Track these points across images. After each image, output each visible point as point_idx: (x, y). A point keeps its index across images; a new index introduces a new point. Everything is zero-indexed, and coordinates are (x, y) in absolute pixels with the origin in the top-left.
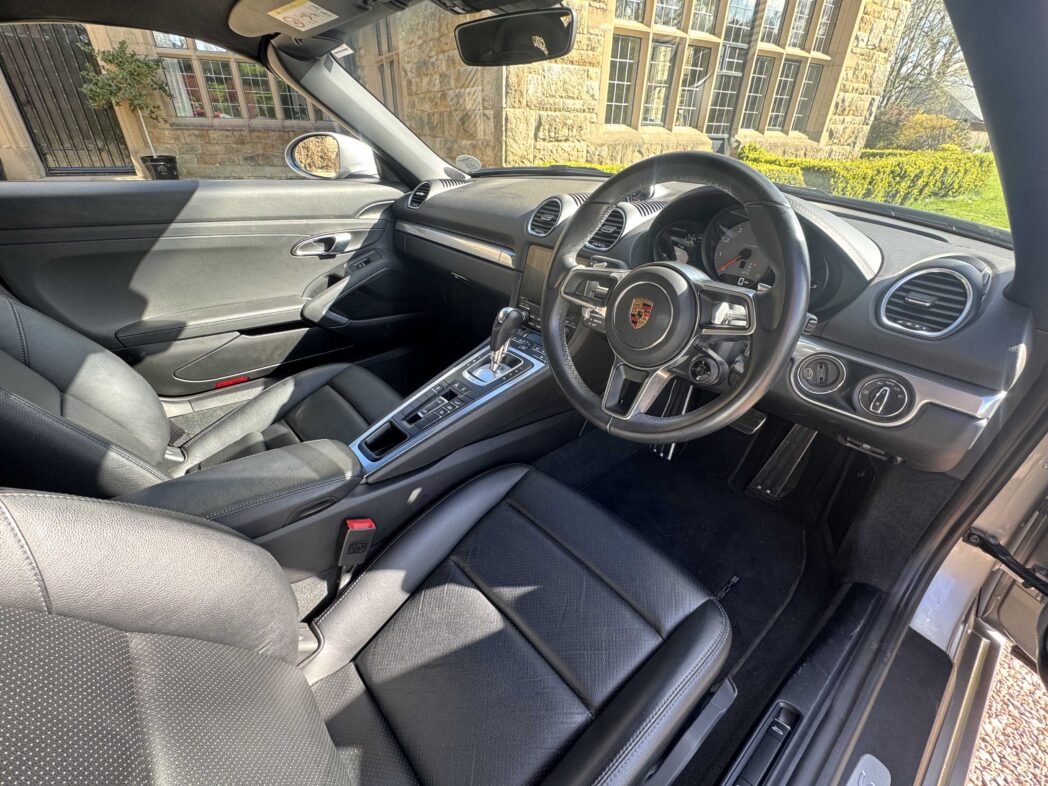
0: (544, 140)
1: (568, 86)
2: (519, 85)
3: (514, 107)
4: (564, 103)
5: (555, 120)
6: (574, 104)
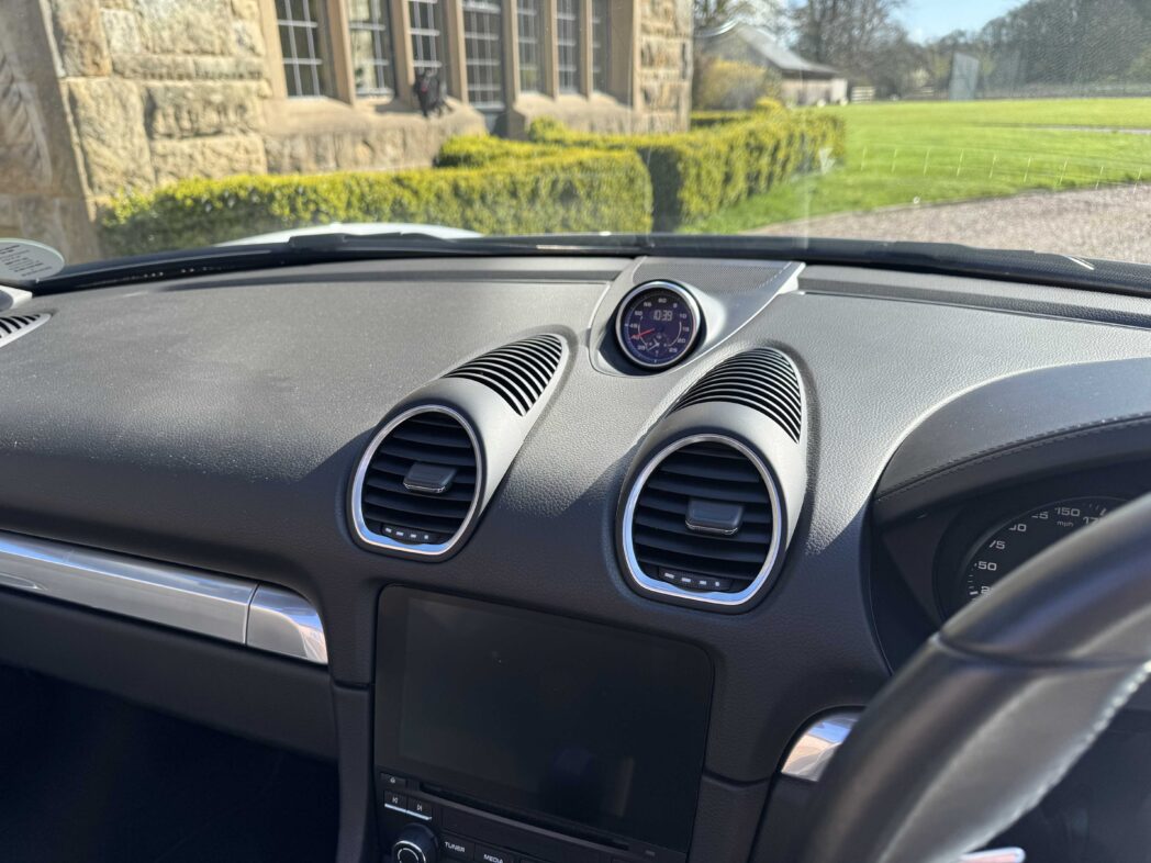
0: (169, 136)
1: (199, 32)
2: (86, 31)
3: (84, 75)
4: (196, 64)
5: (185, 97)
6: (218, 65)
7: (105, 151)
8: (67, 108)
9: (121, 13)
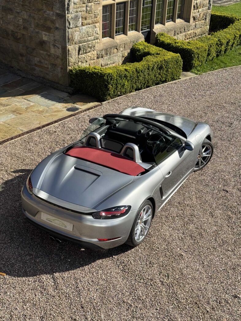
0: (81, 54)
1: (89, 33)
2: (72, 38)
3: (71, 45)
4: (87, 39)
5: (85, 47)
6: (91, 38)
7: (72, 59)
8: (67, 52)
9: (77, 33)
